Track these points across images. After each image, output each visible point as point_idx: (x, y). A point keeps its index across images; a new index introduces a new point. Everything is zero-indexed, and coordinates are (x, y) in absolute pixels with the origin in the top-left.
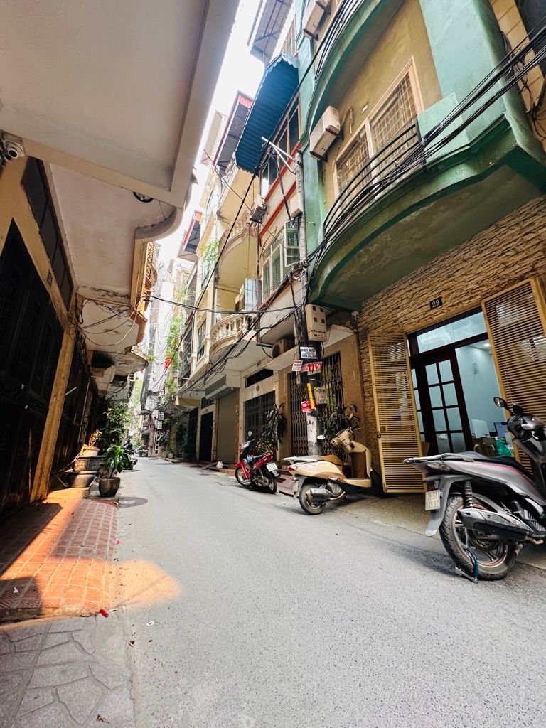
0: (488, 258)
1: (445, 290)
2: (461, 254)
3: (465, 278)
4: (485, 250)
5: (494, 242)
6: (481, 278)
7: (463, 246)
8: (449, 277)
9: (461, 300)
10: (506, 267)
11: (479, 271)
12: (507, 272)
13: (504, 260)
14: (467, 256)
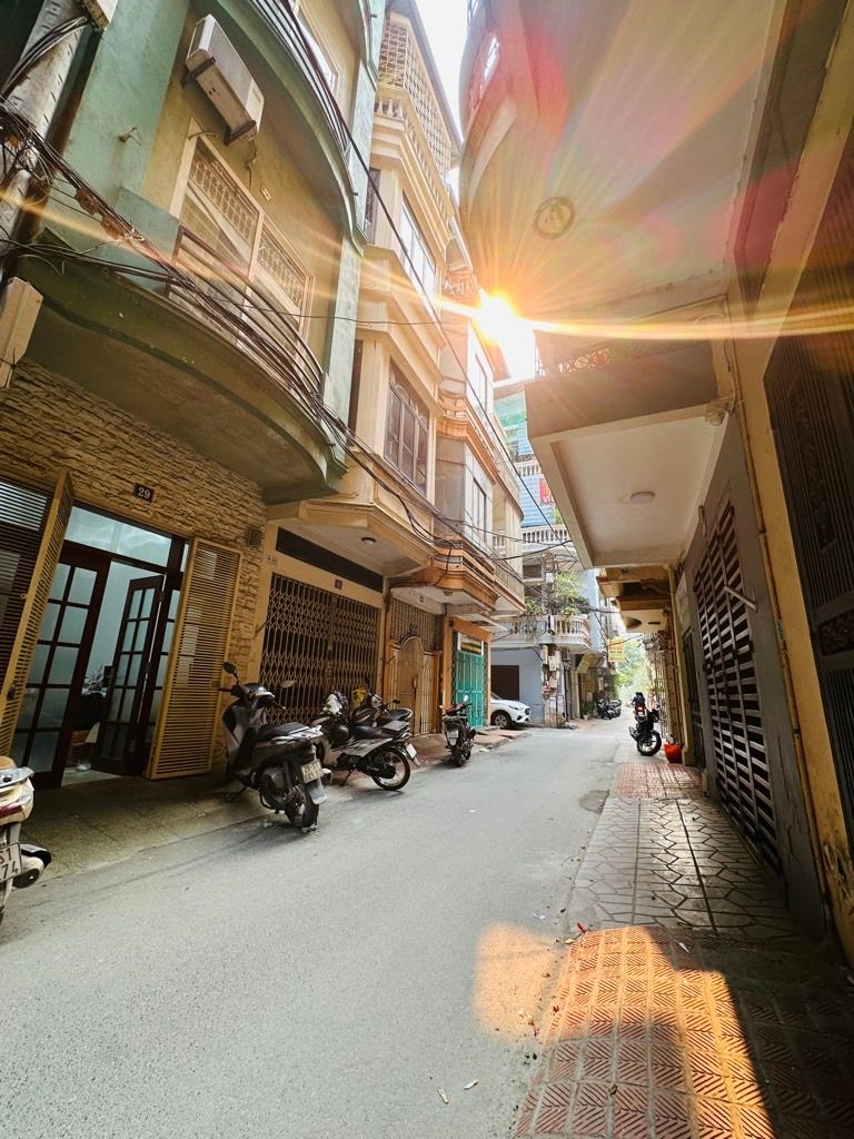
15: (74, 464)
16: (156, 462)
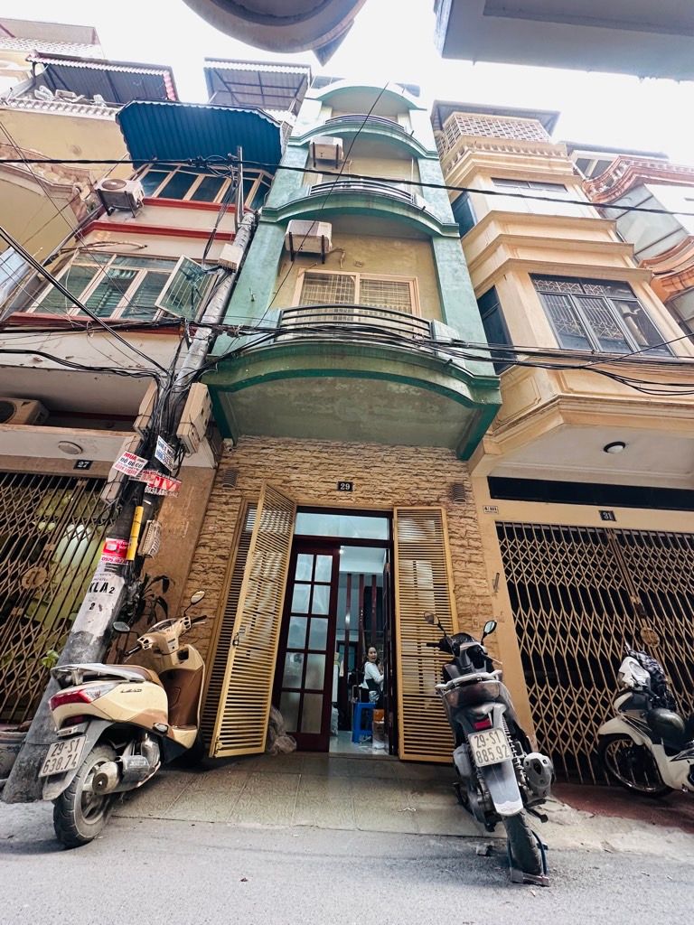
0: (406, 471)
1: (359, 478)
2: (382, 454)
3: (380, 477)
4: (404, 463)
5: (412, 461)
6: (395, 485)
7: (385, 447)
8: (366, 468)
9: (373, 496)
10: (418, 488)
11: (395, 478)
12: (418, 492)
13: (417, 481)
14: (386, 459)
15: (296, 484)
16: (351, 463)
